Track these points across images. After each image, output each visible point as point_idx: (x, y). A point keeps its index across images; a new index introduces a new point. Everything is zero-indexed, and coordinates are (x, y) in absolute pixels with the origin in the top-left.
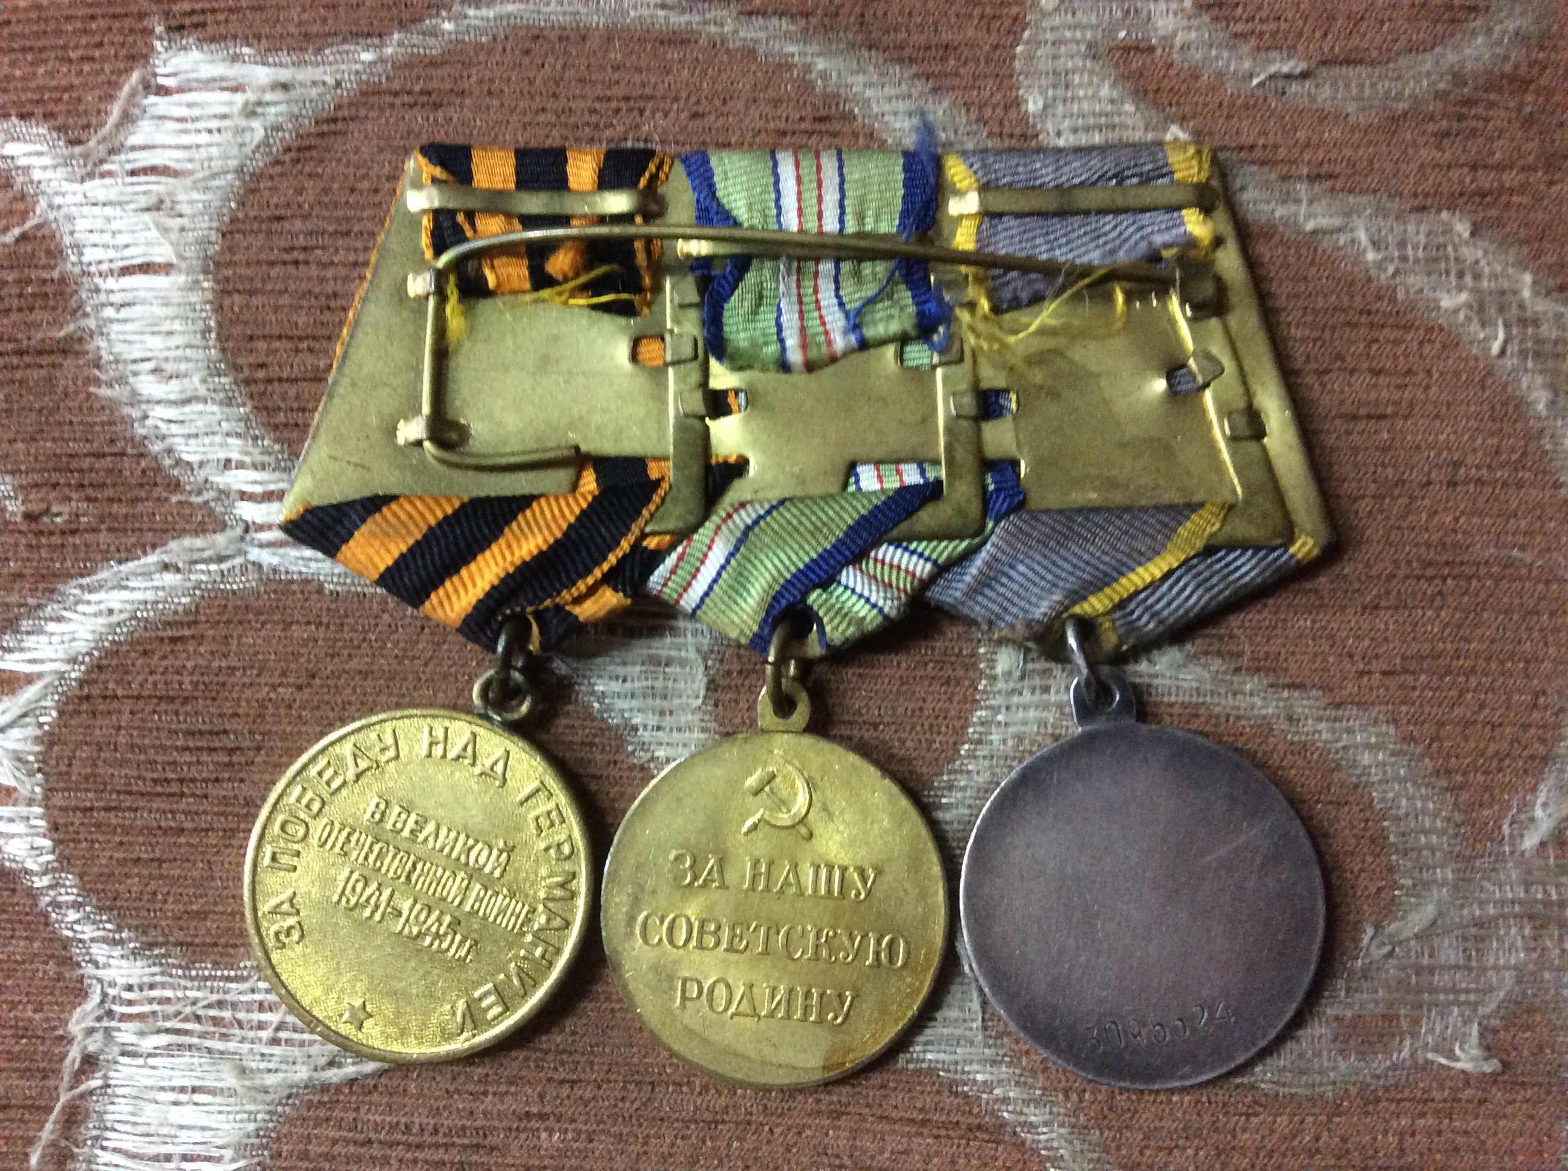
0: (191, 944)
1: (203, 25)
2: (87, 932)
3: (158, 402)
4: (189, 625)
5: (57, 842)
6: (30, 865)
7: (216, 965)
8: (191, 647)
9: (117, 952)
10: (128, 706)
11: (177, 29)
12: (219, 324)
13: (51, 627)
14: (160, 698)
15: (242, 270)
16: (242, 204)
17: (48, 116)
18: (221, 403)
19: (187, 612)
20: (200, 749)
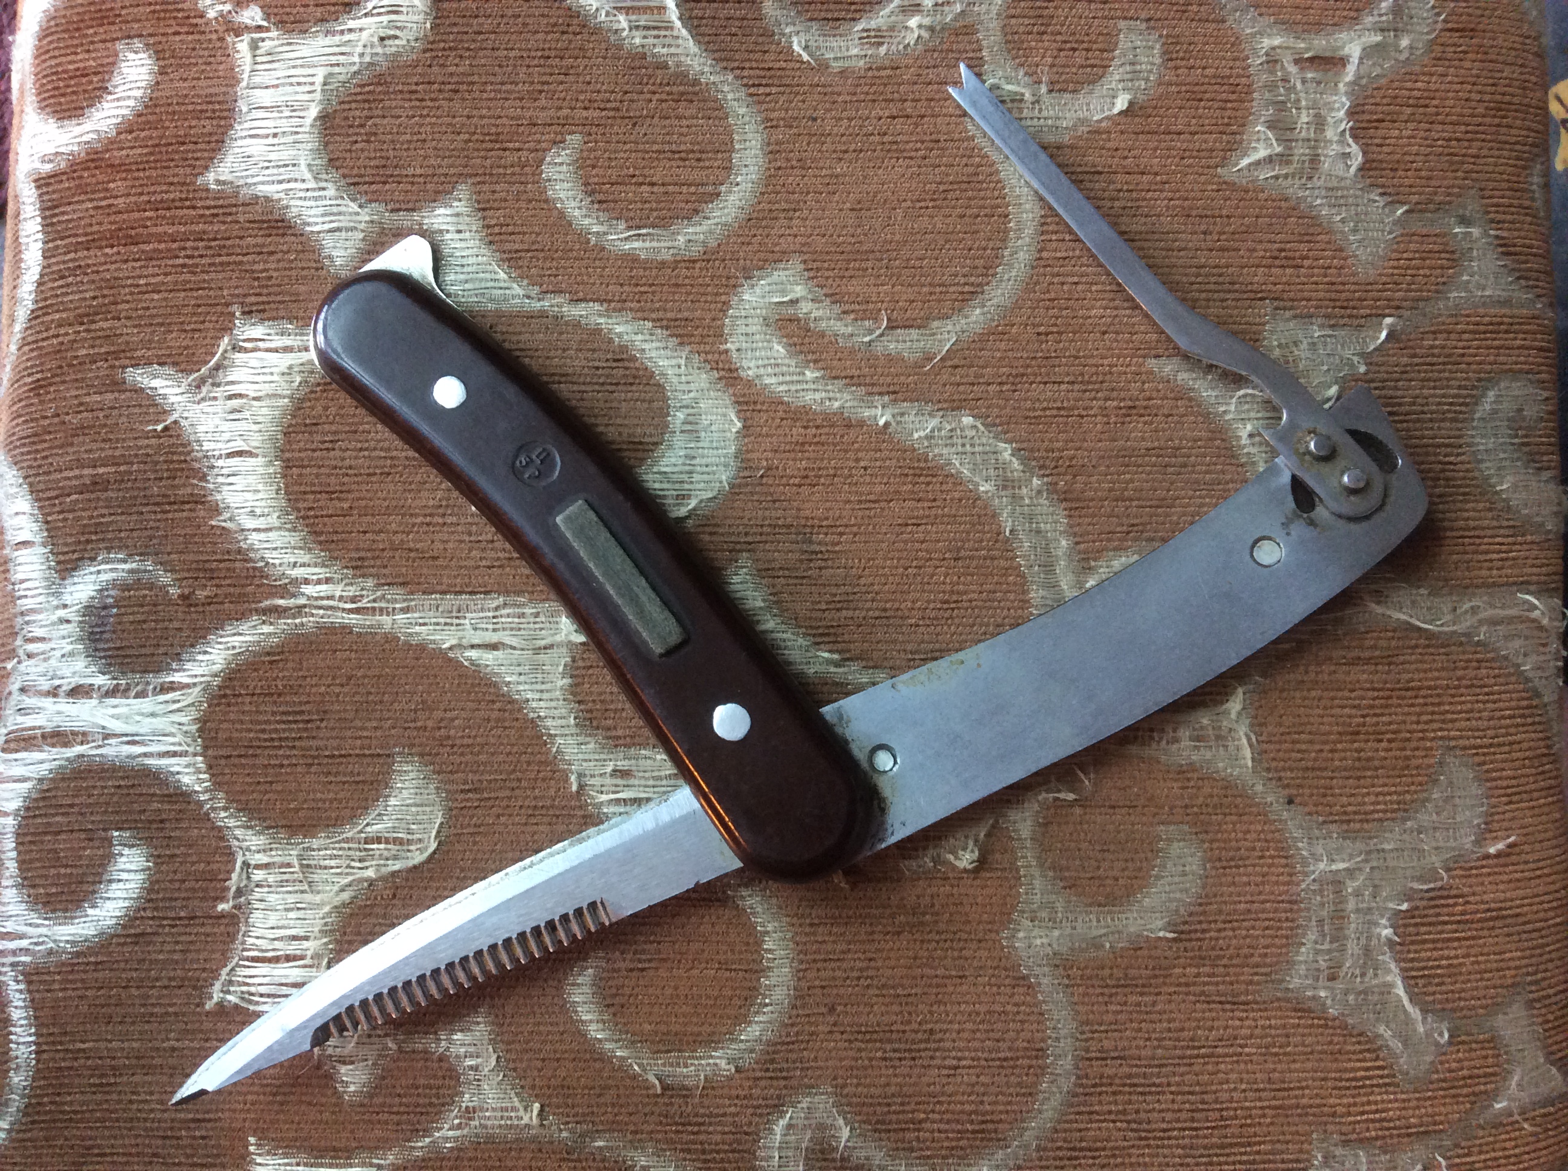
0: (289, 827)
1: (264, 311)
2: (231, 823)
3: (255, 530)
4: (279, 654)
5: (212, 775)
6: (197, 788)
7: (305, 837)
8: (281, 665)
9: (250, 832)
10: (248, 699)
11: (248, 313)
12: (287, 486)
13: (200, 657)
14: (266, 695)
15: (297, 455)
16: (294, 416)
17: (175, 364)
18: (289, 530)
19: (278, 646)
20: (290, 722)
